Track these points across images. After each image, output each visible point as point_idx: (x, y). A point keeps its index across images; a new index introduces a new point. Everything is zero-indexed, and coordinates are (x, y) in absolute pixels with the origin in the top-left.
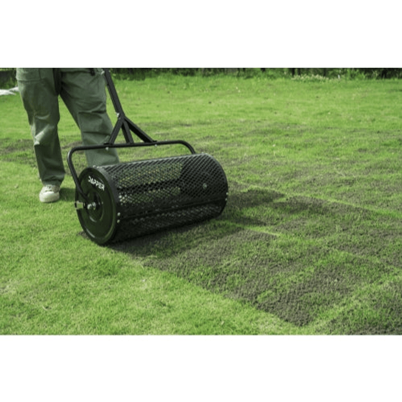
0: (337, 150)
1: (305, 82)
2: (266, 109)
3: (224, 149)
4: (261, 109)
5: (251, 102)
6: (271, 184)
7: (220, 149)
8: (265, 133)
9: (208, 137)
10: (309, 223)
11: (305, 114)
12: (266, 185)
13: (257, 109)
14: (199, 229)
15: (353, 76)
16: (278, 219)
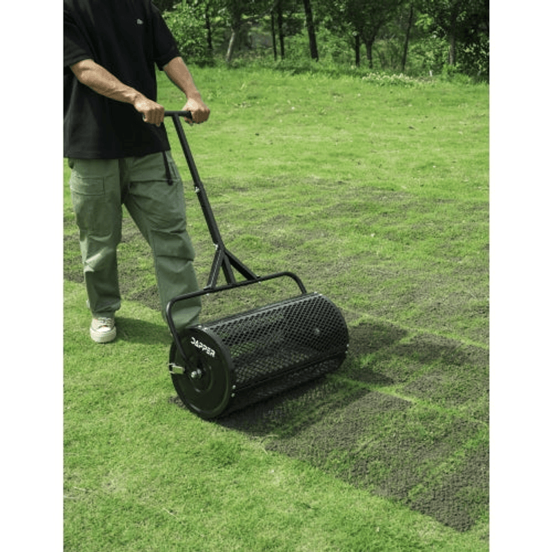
0: (458, 245)
1: (383, 85)
2: (344, 155)
3: (307, 243)
4: (337, 155)
5: (318, 136)
6: (386, 312)
7: (302, 242)
8: (355, 209)
9: (279, 217)
10: (445, 380)
11: (401, 168)
12: (380, 314)
13: (331, 155)
14: (316, 392)
15: (452, 73)
16: (407, 373)
